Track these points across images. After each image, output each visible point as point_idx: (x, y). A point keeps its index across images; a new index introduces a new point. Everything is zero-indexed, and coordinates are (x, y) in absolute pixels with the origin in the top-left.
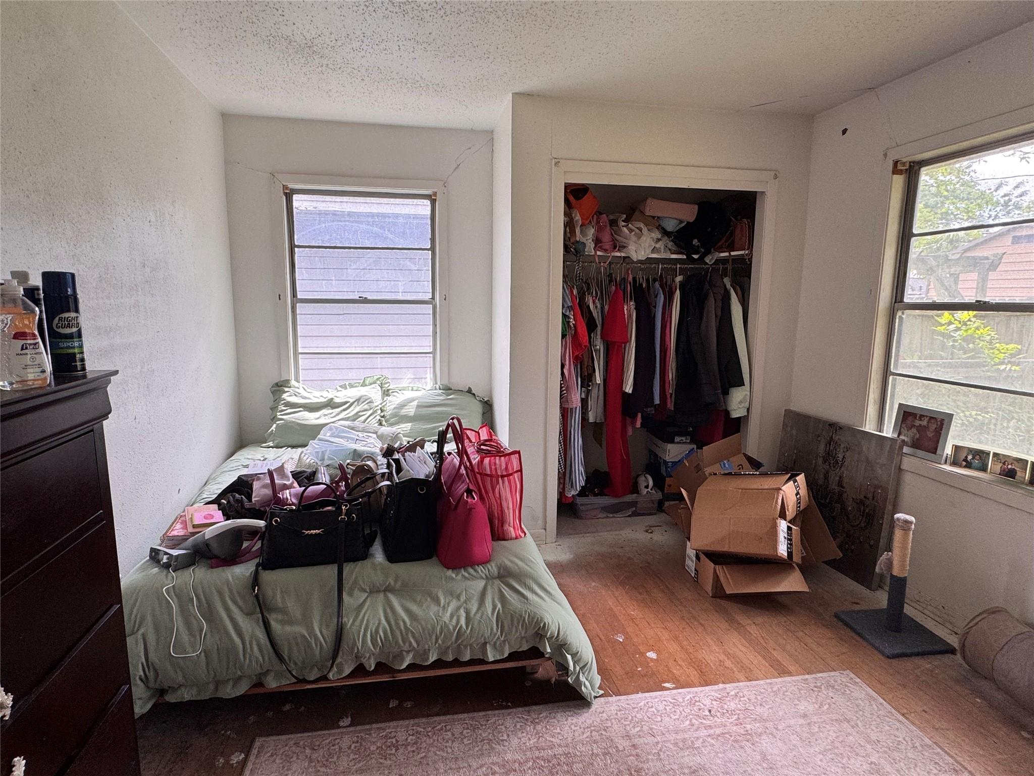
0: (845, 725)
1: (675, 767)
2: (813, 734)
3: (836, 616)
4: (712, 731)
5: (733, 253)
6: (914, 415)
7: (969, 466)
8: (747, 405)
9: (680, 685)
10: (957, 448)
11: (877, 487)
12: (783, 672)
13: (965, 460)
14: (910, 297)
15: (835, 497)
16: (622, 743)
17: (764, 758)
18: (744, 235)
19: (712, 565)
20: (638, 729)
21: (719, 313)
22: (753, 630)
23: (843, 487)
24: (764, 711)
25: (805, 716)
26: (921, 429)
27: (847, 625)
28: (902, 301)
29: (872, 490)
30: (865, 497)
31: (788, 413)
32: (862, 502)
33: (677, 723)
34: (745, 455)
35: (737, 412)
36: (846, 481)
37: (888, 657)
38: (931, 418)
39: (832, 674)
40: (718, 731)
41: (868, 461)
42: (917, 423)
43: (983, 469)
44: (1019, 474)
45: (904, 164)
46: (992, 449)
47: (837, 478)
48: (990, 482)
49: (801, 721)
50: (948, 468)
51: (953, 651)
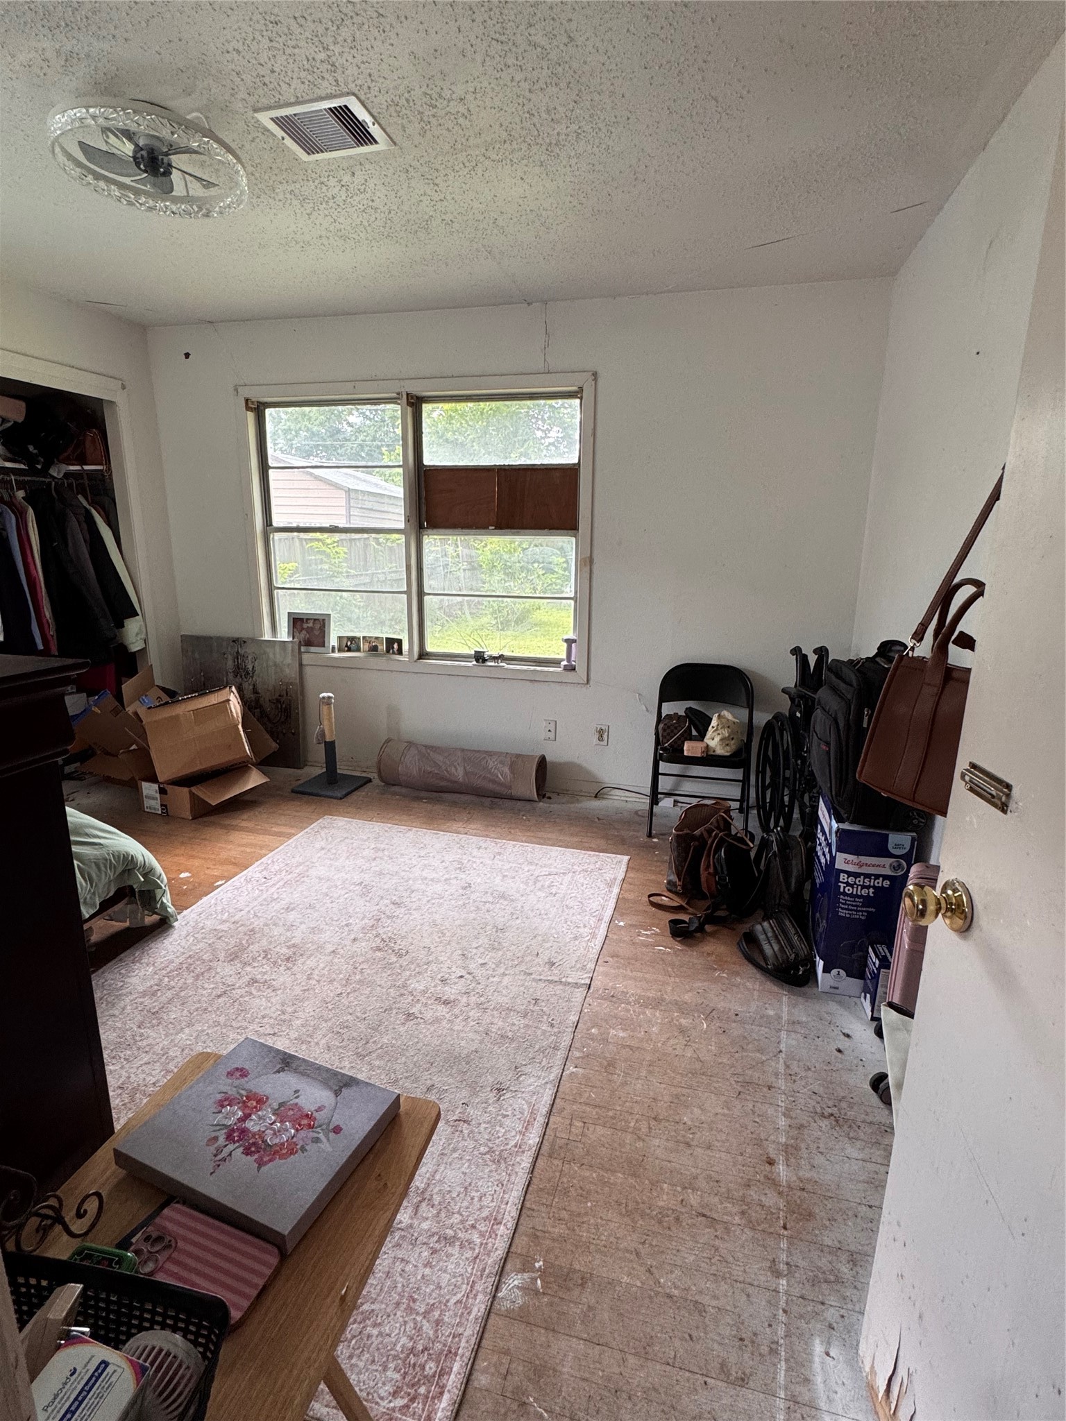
0: (347, 841)
1: (274, 914)
2: (335, 854)
3: (293, 791)
4: (277, 886)
5: (86, 467)
6: (302, 620)
7: (349, 650)
8: (143, 636)
9: (228, 879)
10: (340, 638)
11: (288, 684)
12: (290, 836)
13: (347, 646)
14: (277, 521)
15: (253, 704)
16: (225, 927)
17: (320, 879)
18: (98, 448)
19: (186, 790)
20: (226, 914)
21: (88, 537)
22: (244, 824)
23: (258, 693)
24: (298, 859)
25: (323, 849)
26: (309, 630)
27: (304, 793)
28: (271, 525)
29: (285, 687)
30: (280, 696)
31: (186, 639)
32: (278, 701)
33: (250, 896)
34: (157, 686)
35: (135, 647)
36: (260, 687)
37: (341, 799)
38: (315, 620)
39: (319, 821)
40: (281, 883)
41: (275, 665)
42: (305, 626)
43: (358, 650)
44: (380, 647)
45: (253, 403)
46: (360, 635)
47: (251, 687)
48: (365, 657)
49: (323, 852)
50: (336, 655)
51: (370, 780)
